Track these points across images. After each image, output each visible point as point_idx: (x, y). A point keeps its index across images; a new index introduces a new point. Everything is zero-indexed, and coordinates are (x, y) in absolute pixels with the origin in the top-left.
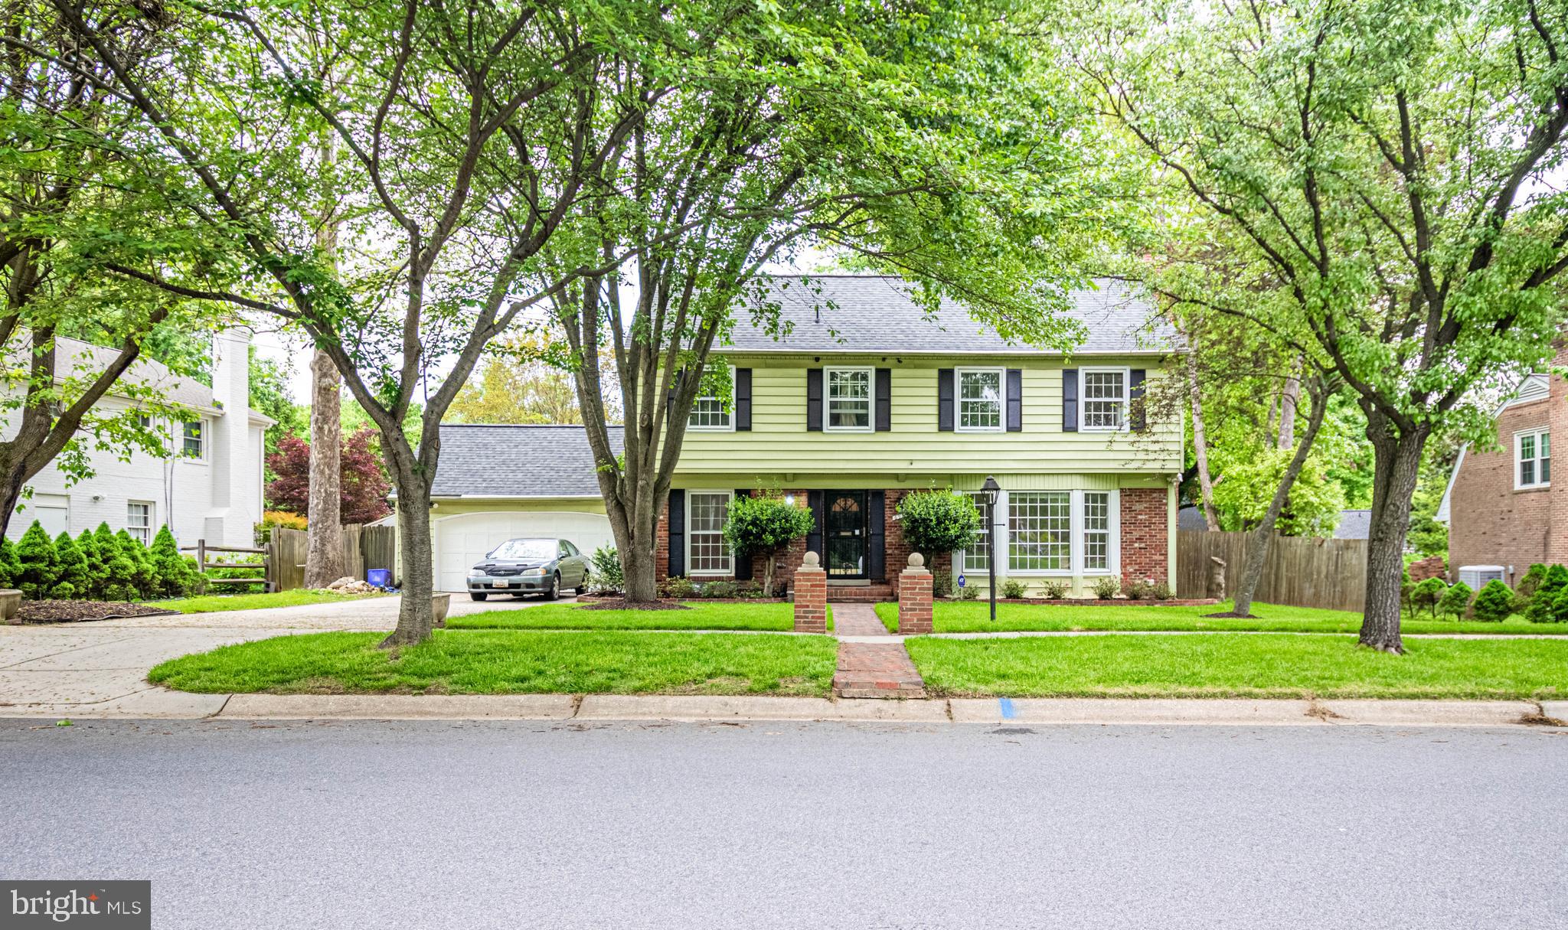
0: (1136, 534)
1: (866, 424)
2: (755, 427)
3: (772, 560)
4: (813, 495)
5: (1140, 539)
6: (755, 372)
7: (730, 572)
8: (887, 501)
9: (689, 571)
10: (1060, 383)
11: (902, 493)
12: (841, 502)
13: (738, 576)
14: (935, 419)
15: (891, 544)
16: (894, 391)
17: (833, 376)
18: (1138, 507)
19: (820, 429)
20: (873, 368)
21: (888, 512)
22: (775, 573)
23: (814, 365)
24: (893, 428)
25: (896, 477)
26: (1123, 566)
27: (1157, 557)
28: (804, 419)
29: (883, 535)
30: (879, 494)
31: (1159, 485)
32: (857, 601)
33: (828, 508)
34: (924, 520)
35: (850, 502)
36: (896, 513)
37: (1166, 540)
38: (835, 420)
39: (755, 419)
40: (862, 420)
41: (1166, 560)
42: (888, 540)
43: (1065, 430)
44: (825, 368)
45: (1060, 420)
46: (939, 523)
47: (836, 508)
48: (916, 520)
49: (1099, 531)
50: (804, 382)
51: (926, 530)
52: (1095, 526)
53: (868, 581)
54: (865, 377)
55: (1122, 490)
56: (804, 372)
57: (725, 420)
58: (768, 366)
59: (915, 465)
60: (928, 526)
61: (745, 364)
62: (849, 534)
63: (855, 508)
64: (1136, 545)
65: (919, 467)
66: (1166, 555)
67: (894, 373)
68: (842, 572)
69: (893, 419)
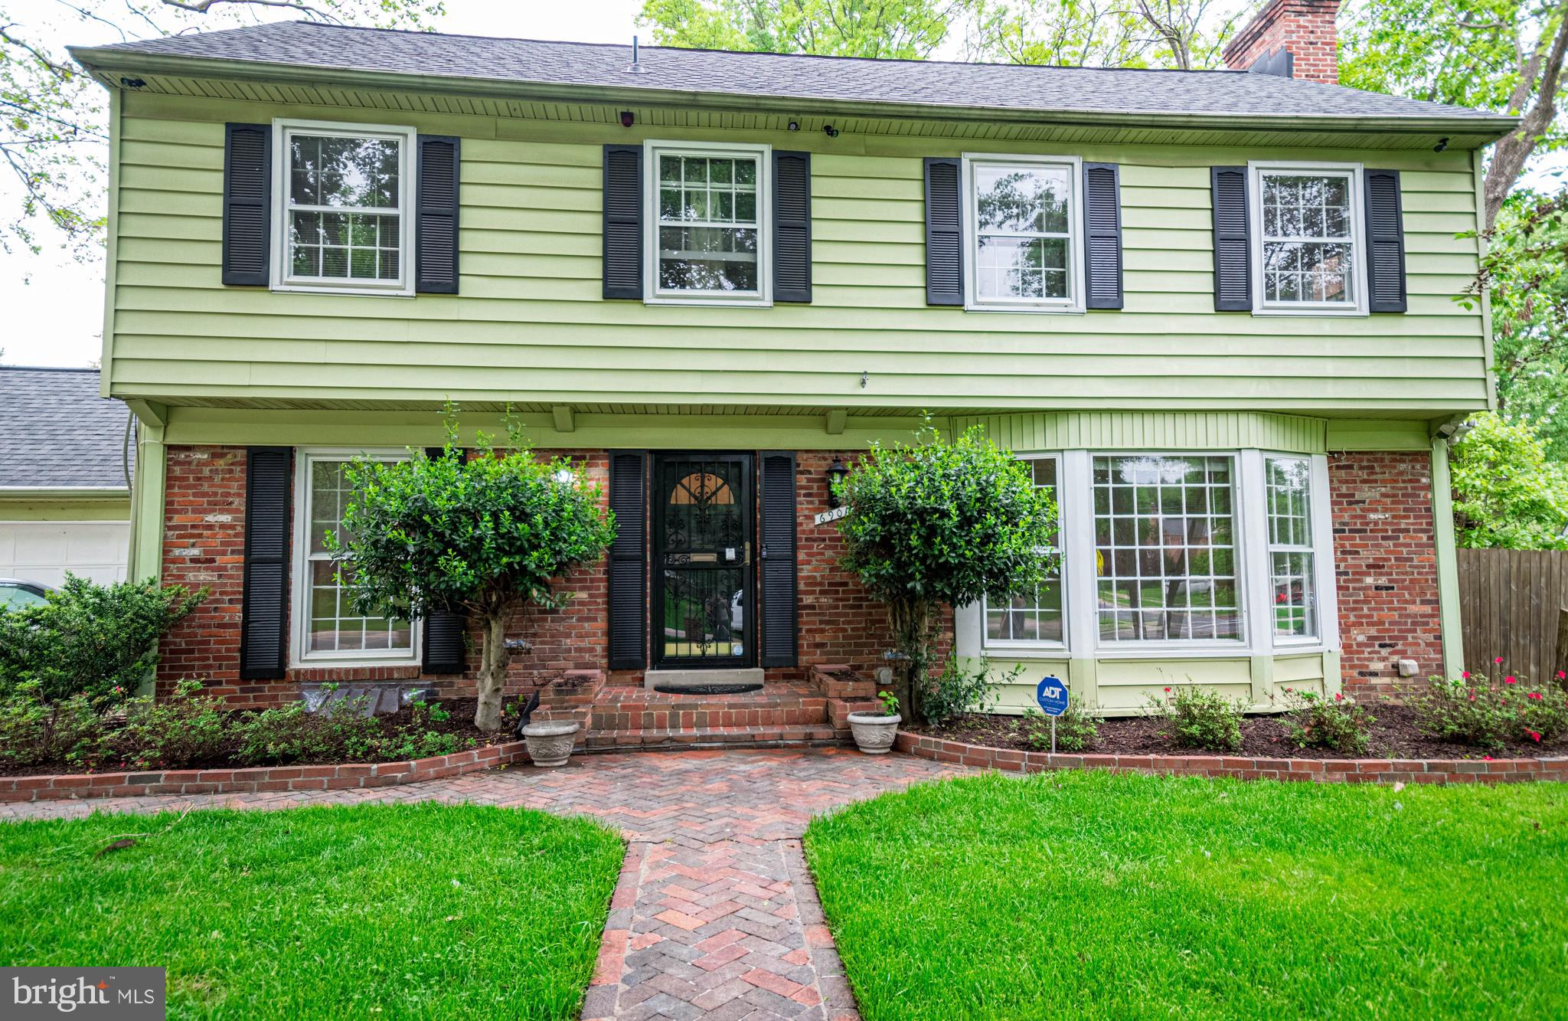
0: (1367, 556)
1: (752, 285)
2: (467, 286)
3: (496, 629)
4: (622, 462)
5: (1376, 567)
6: (470, 148)
7: (410, 657)
8: (802, 480)
9: (301, 657)
10: (1204, 199)
11: (838, 463)
12: (692, 481)
13: (428, 668)
14: (917, 278)
15: (812, 582)
16: (818, 208)
17: (669, 167)
18: (1366, 493)
19: (634, 294)
20: (767, 149)
21: (803, 506)
22: (503, 665)
23: (621, 136)
24: (818, 296)
25: (820, 416)
26: (1345, 629)
27: (1416, 609)
28: (595, 269)
29: (793, 559)
30: (781, 463)
31: (1411, 443)
32: (732, 745)
33: (661, 494)
34: (921, 514)
35: (713, 482)
36: (833, 503)
37: (1434, 568)
38: (674, 274)
39: (466, 265)
40: (743, 276)
41: (1437, 612)
42: (805, 571)
43: (1221, 308)
44: (648, 145)
45: (1207, 284)
46: (966, 522)
47: (681, 497)
48: (897, 516)
49: (1291, 548)
50: (595, 178)
51: (928, 541)
52: (1284, 539)
53: (756, 675)
54: (747, 167)
55: (1332, 455)
56: (594, 154)
57: (390, 269)
58: (500, 136)
59: (874, 387)
60: (933, 531)
61: (441, 125)
62: (711, 558)
63: (725, 497)
64: (1369, 580)
65: (882, 392)
66: (1436, 602)
67: (819, 164)
68: (696, 650)
69: (818, 275)
